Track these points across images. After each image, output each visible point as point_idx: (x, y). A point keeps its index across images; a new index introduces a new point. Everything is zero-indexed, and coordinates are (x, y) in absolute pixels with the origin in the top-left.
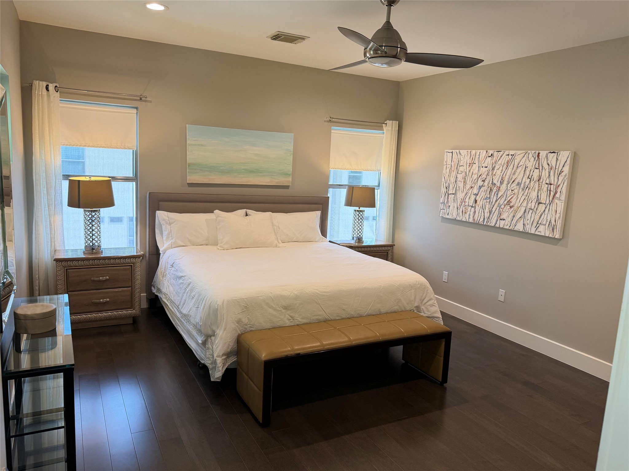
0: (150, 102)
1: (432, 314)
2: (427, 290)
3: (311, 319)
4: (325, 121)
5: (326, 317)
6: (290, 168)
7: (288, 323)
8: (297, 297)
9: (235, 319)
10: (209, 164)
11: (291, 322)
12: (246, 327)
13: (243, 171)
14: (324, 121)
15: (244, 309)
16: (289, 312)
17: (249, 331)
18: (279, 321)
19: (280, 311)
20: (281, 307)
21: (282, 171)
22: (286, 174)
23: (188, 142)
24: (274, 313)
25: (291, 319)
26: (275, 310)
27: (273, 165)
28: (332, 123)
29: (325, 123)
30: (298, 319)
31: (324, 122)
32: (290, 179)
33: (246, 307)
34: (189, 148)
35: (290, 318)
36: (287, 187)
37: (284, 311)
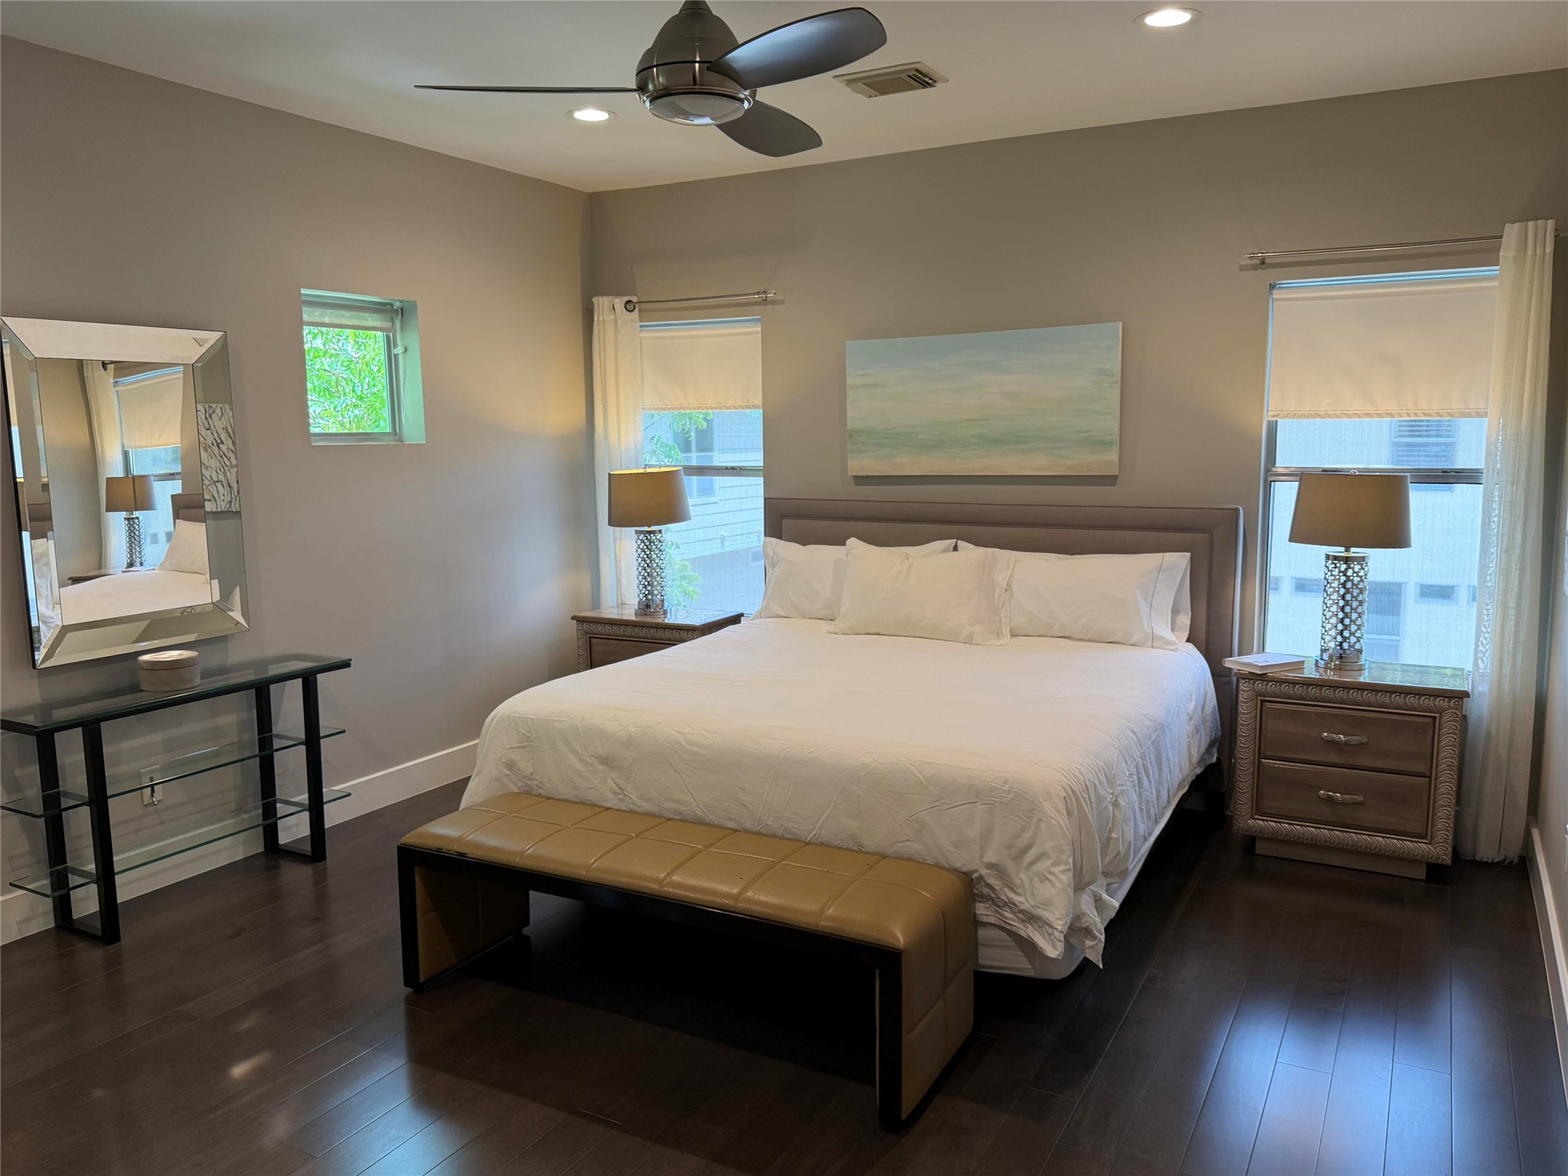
0: (782, 302)
1: (1036, 907)
2: (1039, 821)
3: (662, 805)
4: (1242, 268)
5: (698, 813)
6: (1113, 425)
7: (612, 802)
8: (629, 742)
9: (501, 758)
10: (891, 429)
11: (622, 800)
12: (529, 782)
13: (974, 440)
14: (1240, 266)
15: (524, 742)
16: (613, 774)
17: (537, 794)
18: (590, 788)
19: (592, 765)
20: (592, 756)
21: (1085, 435)
22: (1101, 444)
23: (850, 381)
24: (579, 766)
25: (620, 794)
26: (582, 760)
27: (1055, 418)
28: (1269, 270)
29: (1242, 273)
30: (632, 796)
31: (1241, 270)
32: (1113, 456)
33: (529, 737)
34: (851, 395)
35: (619, 791)
36: (1110, 480)
37: (602, 768)
